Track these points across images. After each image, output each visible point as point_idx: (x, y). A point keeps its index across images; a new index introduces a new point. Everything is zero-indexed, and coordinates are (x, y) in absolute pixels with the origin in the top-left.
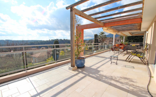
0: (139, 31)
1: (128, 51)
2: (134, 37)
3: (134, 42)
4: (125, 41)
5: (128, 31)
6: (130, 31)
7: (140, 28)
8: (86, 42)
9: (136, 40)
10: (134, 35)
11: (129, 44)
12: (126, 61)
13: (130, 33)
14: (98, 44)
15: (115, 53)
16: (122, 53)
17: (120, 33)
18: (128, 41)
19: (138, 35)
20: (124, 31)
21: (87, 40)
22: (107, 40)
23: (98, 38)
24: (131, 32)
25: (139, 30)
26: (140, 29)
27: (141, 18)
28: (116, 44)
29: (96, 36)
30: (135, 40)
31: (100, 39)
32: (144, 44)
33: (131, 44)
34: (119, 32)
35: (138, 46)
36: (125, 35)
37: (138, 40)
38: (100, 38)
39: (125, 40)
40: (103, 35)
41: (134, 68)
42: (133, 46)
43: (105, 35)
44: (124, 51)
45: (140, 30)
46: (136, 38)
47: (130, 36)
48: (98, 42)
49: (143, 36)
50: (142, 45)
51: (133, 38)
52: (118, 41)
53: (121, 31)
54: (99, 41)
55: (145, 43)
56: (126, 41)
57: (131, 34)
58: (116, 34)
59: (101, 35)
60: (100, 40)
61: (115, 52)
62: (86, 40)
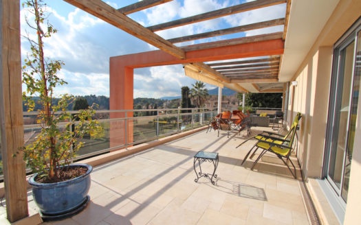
0: (274, 81)
1: (252, 128)
2: (263, 96)
3: (263, 106)
4: (246, 105)
5: (251, 80)
6: (256, 81)
7: (277, 74)
8: (165, 104)
9: (268, 104)
10: (264, 91)
11: (254, 112)
12: (243, 163)
13: (254, 85)
14: (190, 111)
15: (220, 136)
16: (237, 133)
17: (232, 85)
18: (252, 104)
19: (273, 90)
20: (243, 79)
21: (167, 101)
22: (209, 101)
23: (190, 96)
24: (258, 84)
25: (273, 78)
26: (276, 77)
27: (283, 41)
28: (223, 113)
29: (185, 90)
30: (266, 102)
31: (195, 99)
32: (285, 112)
33: (258, 112)
34: (230, 82)
35: (272, 116)
36: (245, 90)
37: (272, 102)
38: (194, 96)
39: (246, 101)
40: (201, 89)
41: (265, 199)
42: (263, 117)
43: (205, 90)
44: (241, 130)
45: (278, 79)
46: (268, 98)
47: (255, 94)
48: (190, 106)
49: (281, 94)
50: (281, 116)
51: (262, 98)
52: (234, 104)
53: (236, 79)
54: (192, 103)
55: (287, 109)
56: (248, 104)
57: (257, 88)
58: (224, 87)
59: (196, 89)
60: (194, 101)
61: (222, 132)
62: (165, 99)
